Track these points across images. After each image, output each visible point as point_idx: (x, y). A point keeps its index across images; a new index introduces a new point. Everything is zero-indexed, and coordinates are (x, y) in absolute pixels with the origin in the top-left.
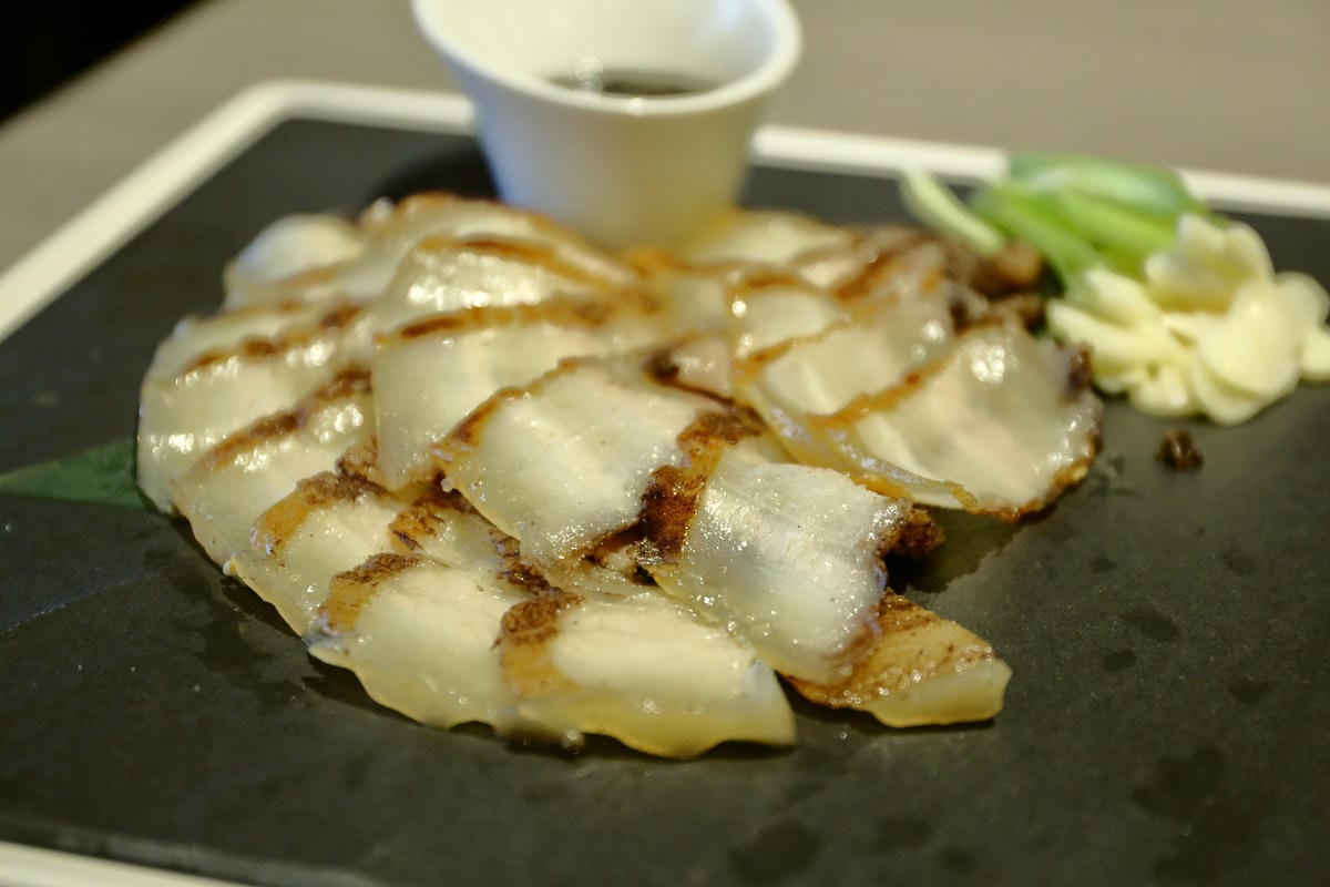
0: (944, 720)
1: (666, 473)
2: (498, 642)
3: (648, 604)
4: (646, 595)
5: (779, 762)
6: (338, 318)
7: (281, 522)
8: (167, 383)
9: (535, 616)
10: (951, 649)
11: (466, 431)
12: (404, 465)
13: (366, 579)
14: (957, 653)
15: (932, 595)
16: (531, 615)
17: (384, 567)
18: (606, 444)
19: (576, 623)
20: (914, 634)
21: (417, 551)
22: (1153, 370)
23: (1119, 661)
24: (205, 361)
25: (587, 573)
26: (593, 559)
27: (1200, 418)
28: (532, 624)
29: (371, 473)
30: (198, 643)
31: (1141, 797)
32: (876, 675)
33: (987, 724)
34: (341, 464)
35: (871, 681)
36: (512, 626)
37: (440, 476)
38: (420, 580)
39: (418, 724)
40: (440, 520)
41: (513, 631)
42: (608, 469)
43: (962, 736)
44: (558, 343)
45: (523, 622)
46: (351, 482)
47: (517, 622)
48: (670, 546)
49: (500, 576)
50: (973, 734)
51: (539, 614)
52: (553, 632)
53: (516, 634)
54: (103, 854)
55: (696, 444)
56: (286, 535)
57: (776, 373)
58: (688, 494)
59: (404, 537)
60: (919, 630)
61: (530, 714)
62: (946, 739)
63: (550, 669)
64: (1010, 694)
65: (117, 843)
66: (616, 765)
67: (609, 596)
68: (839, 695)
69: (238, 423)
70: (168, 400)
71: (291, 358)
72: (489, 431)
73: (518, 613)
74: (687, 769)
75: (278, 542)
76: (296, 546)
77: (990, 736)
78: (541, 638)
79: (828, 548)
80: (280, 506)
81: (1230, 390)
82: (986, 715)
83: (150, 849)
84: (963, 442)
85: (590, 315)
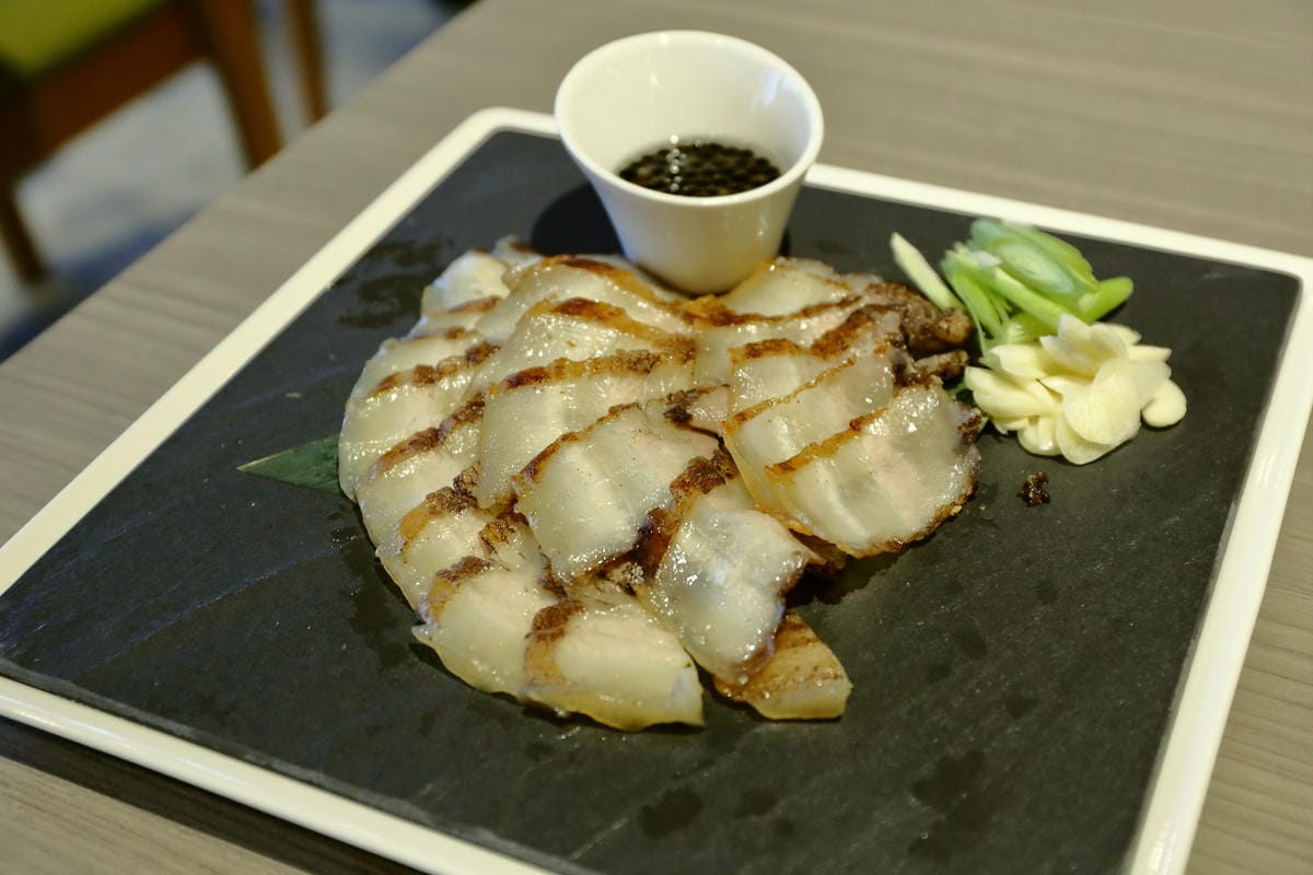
0: (805, 716)
1: (657, 514)
2: (527, 636)
3: (630, 613)
4: (630, 605)
5: (691, 738)
6: (477, 356)
7: (412, 526)
8: (361, 404)
9: (554, 618)
10: (816, 669)
11: (535, 468)
12: (491, 491)
13: (455, 578)
14: (819, 672)
15: (830, 606)
16: (551, 617)
17: (471, 567)
18: (624, 486)
19: (578, 627)
20: (796, 652)
21: (493, 556)
22: (1034, 420)
23: (939, 672)
24: (389, 383)
25: (595, 584)
26: (601, 573)
27: (1059, 459)
28: (551, 625)
29: (474, 491)
30: (351, 610)
31: (920, 790)
32: (765, 682)
33: (836, 720)
34: (457, 481)
35: (761, 685)
36: (539, 625)
37: (514, 500)
38: (490, 580)
39: (473, 689)
40: (512, 531)
41: (539, 628)
42: (622, 506)
43: (815, 727)
44: (614, 391)
45: (546, 623)
46: (460, 497)
47: (542, 623)
48: (649, 572)
49: (540, 581)
50: (823, 726)
51: (557, 618)
52: (561, 633)
53: (540, 632)
54: (268, 768)
55: (681, 493)
56: (412, 538)
57: (751, 428)
58: (667, 533)
59: (487, 543)
60: (801, 649)
61: (534, 696)
62: (805, 728)
63: (553, 664)
64: (850, 700)
65: (277, 763)
66: (589, 731)
67: (606, 605)
68: (740, 694)
69: (402, 435)
70: (362, 413)
71: (445, 384)
72: (548, 469)
73: (544, 615)
74: (635, 739)
75: (405, 544)
76: (418, 545)
77: (836, 729)
78: (554, 637)
79: (751, 582)
80: (412, 514)
81: (1082, 442)
82: (835, 715)
83: (296, 770)
84: (881, 478)
85: (641, 365)
